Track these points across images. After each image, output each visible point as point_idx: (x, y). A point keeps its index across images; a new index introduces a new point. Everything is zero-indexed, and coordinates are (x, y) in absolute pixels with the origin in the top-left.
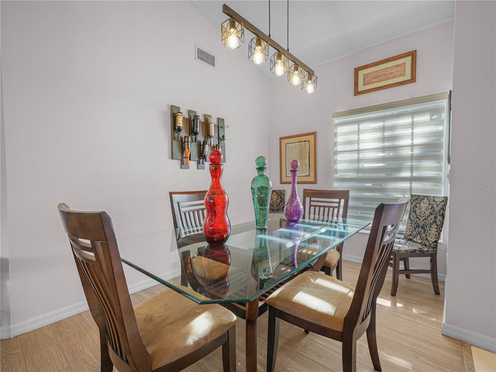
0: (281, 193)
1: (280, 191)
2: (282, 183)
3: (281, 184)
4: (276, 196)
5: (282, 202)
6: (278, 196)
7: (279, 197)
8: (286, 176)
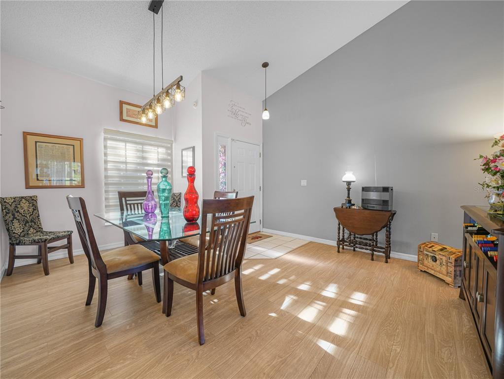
0: (33, 200)
1: (31, 197)
2: (28, 187)
3: (26, 188)
4: (27, 204)
5: (35, 210)
6: (30, 203)
7: (31, 205)
8: (38, 180)
